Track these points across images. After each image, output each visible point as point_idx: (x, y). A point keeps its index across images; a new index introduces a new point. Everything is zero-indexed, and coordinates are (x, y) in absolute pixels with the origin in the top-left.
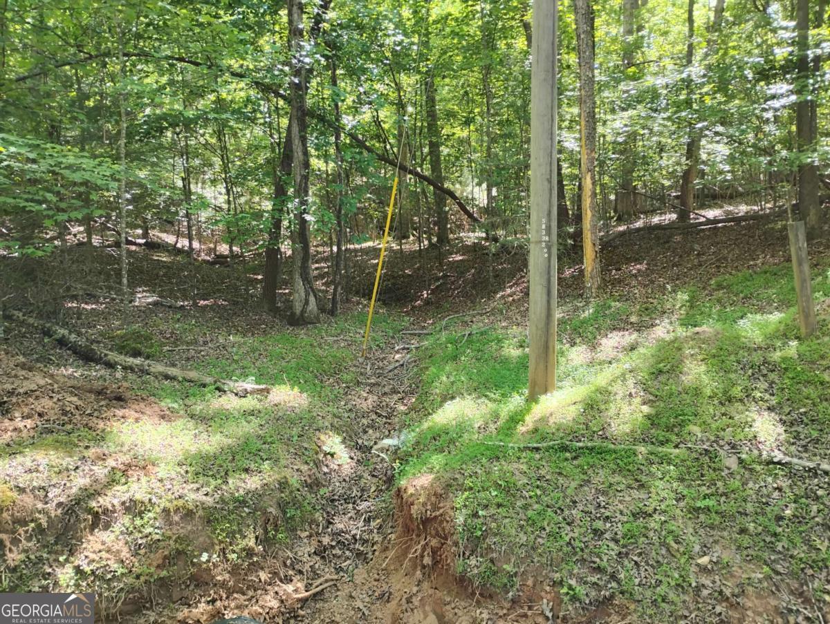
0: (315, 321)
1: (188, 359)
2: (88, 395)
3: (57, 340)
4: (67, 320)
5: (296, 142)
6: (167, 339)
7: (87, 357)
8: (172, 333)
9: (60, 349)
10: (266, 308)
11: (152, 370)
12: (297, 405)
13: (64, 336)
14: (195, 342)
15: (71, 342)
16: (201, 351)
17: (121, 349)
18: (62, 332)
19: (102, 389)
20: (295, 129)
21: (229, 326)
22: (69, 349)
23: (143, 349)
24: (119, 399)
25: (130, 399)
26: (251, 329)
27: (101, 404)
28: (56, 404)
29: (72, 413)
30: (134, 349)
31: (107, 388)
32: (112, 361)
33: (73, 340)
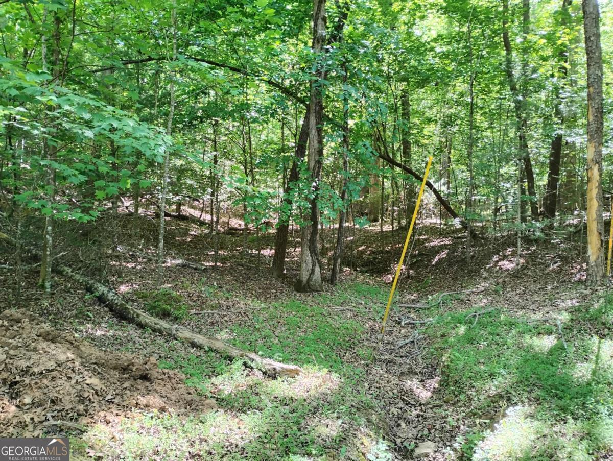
0: (319, 289)
1: (212, 324)
2: (112, 372)
3: (97, 297)
4: (108, 278)
5: (313, 133)
6: (194, 302)
7: (121, 315)
8: (198, 296)
9: (99, 305)
10: (275, 274)
11: (180, 335)
12: (329, 392)
13: (103, 294)
14: (219, 306)
15: (108, 300)
16: (225, 316)
17: (152, 310)
18: (102, 289)
19: (128, 365)
20: (313, 121)
21: (244, 289)
22: (106, 306)
23: (172, 310)
24: (145, 377)
25: (157, 378)
26: (264, 293)
27: (124, 386)
28: (73, 388)
29: (90, 400)
30: (164, 310)
31: (133, 364)
32: (143, 322)
33: (111, 298)
